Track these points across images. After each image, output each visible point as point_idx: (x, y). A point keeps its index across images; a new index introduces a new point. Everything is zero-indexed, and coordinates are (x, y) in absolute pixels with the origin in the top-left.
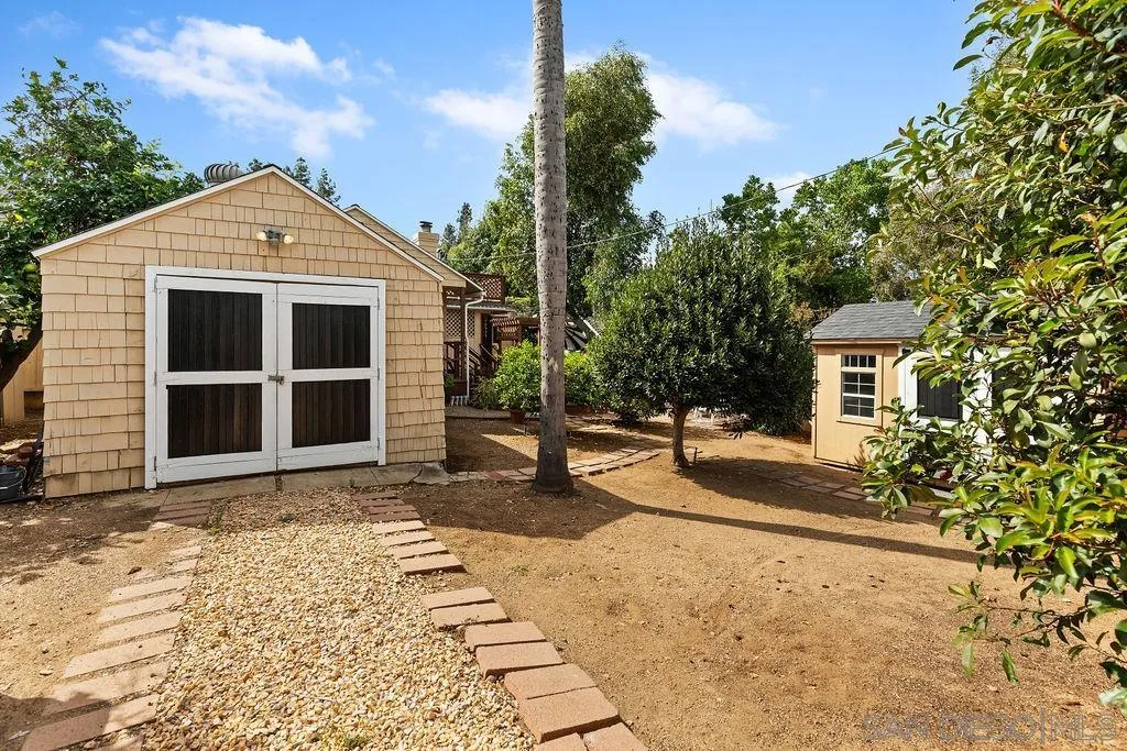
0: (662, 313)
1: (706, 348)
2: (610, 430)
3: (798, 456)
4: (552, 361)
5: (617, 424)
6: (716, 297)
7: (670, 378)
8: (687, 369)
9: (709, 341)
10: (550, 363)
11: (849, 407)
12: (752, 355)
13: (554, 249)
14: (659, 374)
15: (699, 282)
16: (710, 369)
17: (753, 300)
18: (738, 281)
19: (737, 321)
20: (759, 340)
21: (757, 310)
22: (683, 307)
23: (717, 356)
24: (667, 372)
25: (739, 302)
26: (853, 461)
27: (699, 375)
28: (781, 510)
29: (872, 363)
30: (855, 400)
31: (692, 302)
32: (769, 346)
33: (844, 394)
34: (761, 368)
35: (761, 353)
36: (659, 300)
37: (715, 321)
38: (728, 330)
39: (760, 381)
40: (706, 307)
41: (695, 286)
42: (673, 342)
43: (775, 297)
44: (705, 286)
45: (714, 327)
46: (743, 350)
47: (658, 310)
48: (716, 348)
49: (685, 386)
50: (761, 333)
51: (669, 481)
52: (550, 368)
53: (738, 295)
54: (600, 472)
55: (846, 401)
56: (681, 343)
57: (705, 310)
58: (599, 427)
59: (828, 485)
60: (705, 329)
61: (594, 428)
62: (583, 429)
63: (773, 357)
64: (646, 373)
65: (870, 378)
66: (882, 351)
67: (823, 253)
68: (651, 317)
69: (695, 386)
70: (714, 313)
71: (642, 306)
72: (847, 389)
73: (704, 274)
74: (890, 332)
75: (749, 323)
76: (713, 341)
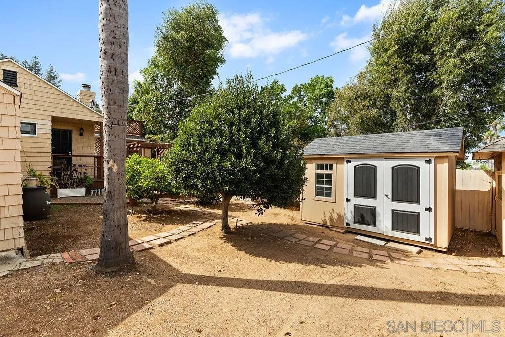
0: (212, 133)
1: (239, 156)
2: (193, 207)
3: (293, 219)
4: (111, 163)
5: (198, 204)
6: (247, 122)
7: (215, 177)
8: (226, 170)
9: (242, 151)
10: (110, 165)
11: (319, 192)
12: (268, 161)
13: (113, 69)
14: (207, 174)
15: (236, 112)
16: (242, 170)
17: (270, 126)
18: (261, 114)
19: (260, 138)
20: (273, 151)
21: (273, 132)
22: (225, 128)
23: (246, 161)
24: (212, 172)
25: (261, 127)
26: (320, 222)
27: (234, 174)
28: (286, 264)
29: (331, 169)
30: (322, 188)
31: (231, 125)
32: (279, 155)
33: (317, 185)
34: (274, 170)
35: (274, 160)
36: (210, 124)
37: (246, 137)
38: (254, 144)
39: (273, 178)
40: (240, 128)
41: (234, 115)
42: (218, 152)
43: (284, 124)
44: (240, 116)
45: (244, 140)
46: (263, 157)
47: (209, 130)
48: (246, 156)
49: (225, 181)
50: (275, 146)
51: (215, 247)
52: (110, 169)
53: (261, 123)
54: (169, 243)
55: (318, 189)
56: (223, 153)
57: (239, 130)
58: (186, 206)
59: (311, 239)
60: (239, 143)
61: (183, 207)
62: (175, 208)
63: (281, 163)
64: (198, 173)
65: (329, 176)
66: (336, 161)
67: (304, 116)
68: (204, 135)
69: (231, 182)
70: (245, 133)
71: (199, 127)
72: (318, 182)
73: (240, 108)
74: (340, 151)
75: (268, 140)
76: (244, 151)
